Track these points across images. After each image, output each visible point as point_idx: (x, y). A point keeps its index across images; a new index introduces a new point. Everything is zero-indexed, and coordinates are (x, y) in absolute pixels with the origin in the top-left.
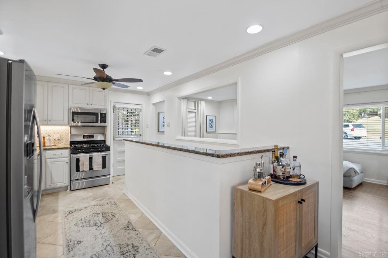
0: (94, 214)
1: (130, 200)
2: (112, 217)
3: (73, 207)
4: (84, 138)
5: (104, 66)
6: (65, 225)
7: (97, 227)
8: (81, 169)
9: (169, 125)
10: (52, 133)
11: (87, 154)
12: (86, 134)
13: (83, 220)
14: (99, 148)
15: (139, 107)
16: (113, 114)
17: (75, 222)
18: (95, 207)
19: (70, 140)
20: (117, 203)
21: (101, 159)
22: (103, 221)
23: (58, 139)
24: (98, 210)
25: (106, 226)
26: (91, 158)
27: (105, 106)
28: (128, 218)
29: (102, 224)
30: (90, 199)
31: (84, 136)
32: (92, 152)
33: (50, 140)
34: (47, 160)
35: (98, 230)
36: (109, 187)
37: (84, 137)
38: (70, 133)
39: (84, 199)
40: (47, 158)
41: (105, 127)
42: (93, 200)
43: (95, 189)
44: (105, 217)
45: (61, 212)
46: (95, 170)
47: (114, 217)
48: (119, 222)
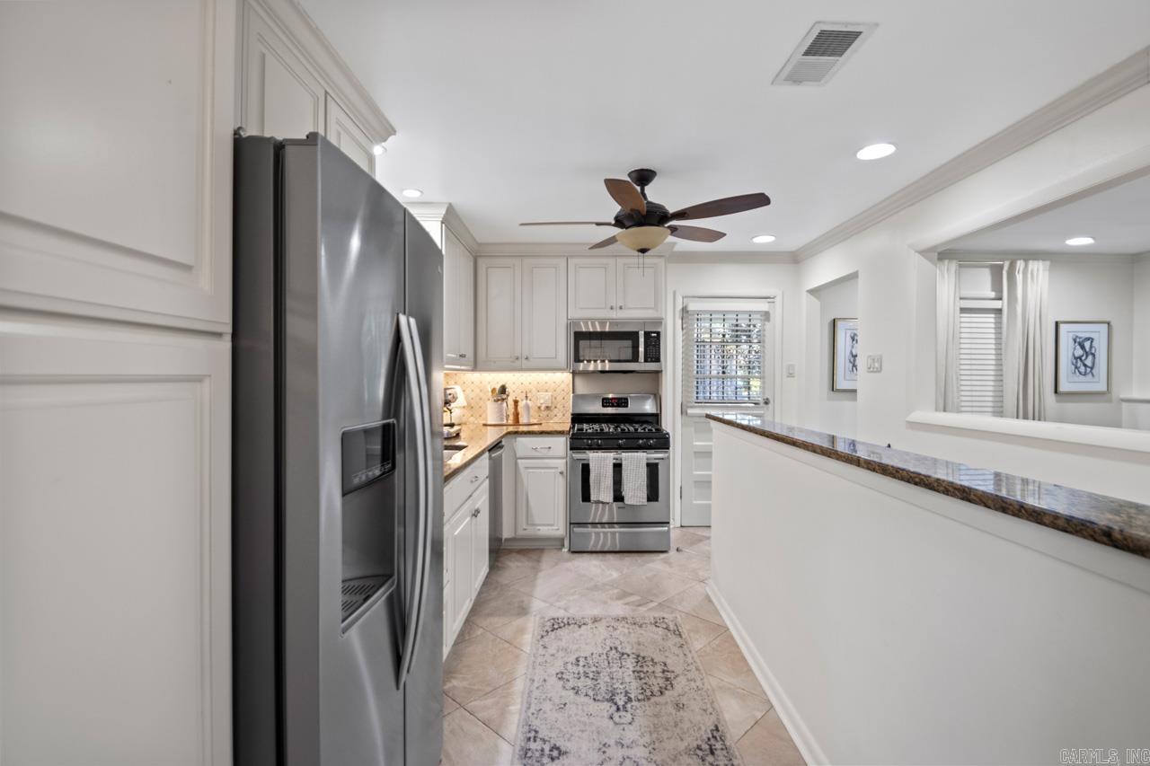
0: (614, 651)
1: (728, 629)
2: (661, 682)
3: (565, 610)
4: (603, 406)
5: (644, 177)
6: (534, 669)
7: (614, 708)
8: (593, 497)
9: (876, 365)
10: (534, 391)
11: (608, 454)
12: (610, 396)
13: (581, 663)
14: (639, 439)
15: (762, 306)
16: (679, 332)
17: (558, 666)
18: (619, 625)
19: (571, 411)
20: (684, 630)
21: (644, 471)
22: (634, 688)
23: (547, 407)
24: (627, 639)
25: (641, 713)
26: (618, 467)
27: (657, 311)
28: (714, 709)
29: (630, 700)
30: (611, 592)
31: (603, 399)
32: (620, 448)
33: (528, 407)
34: (519, 461)
35: (616, 724)
36: (666, 562)
37: (606, 402)
38: (573, 392)
39: (596, 588)
40: (518, 456)
41: (658, 373)
42: (619, 598)
43: (628, 559)
44: (642, 675)
45: (535, 616)
46: (629, 503)
47: (669, 687)
48: (682, 713)
